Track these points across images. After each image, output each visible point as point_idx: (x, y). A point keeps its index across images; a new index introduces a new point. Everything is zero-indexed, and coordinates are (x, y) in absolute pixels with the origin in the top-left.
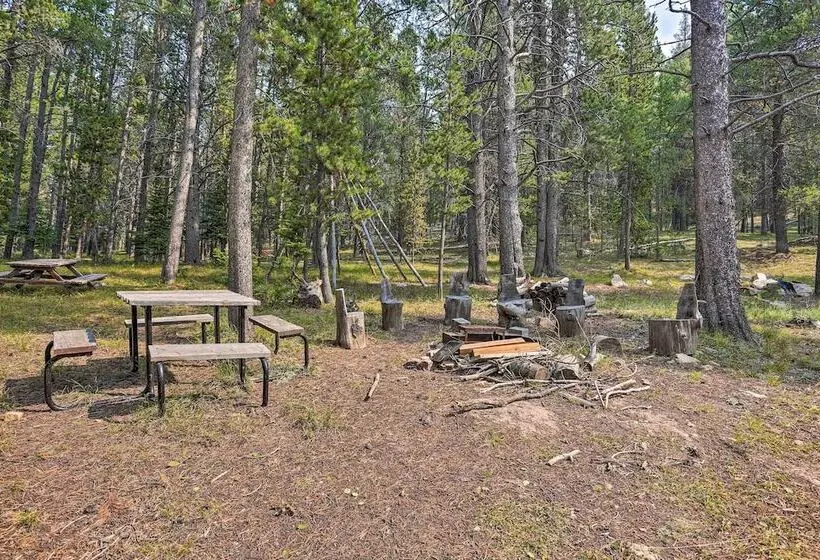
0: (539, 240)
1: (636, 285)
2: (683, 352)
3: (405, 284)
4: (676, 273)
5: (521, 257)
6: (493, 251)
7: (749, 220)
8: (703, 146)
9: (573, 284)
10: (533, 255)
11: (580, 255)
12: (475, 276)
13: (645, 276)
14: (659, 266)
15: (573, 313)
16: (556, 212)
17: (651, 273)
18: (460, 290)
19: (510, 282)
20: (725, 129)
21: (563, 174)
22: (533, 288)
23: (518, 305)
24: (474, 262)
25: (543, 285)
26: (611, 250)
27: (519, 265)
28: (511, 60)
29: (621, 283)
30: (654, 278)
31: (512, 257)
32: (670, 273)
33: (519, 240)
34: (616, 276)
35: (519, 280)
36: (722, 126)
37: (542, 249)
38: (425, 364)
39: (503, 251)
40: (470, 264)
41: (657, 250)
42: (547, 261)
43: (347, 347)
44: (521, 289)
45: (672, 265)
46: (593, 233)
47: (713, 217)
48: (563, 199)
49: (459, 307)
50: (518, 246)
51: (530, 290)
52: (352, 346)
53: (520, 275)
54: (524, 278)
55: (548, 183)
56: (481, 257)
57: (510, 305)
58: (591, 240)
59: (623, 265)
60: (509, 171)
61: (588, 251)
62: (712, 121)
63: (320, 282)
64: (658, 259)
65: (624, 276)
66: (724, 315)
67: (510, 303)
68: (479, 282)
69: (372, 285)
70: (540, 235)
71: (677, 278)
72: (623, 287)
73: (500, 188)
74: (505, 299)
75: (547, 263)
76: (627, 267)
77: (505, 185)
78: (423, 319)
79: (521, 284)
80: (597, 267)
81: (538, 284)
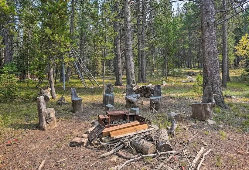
0: (139, 70)
1: (170, 84)
2: (209, 118)
3: (93, 87)
4: (180, 80)
5: (134, 76)
6: (125, 74)
7: (195, 65)
8: (206, 30)
9: (157, 87)
10: (137, 75)
11: (151, 75)
12: (118, 83)
13: (172, 81)
14: (175, 78)
15: (157, 100)
16: (144, 61)
17: (173, 80)
18: (110, 91)
19: (130, 87)
20: (214, 23)
21: (147, 48)
22: (139, 88)
23: (134, 97)
24: (118, 78)
25: (143, 87)
26: (160, 74)
27: (134, 79)
28: (129, 3)
29: (166, 84)
30: (174, 82)
31: (131, 76)
32: (178, 80)
33: (133, 70)
34: (164, 82)
35: (134, 85)
36: (213, 21)
37: (141, 73)
38: (82, 143)
39: (127, 74)
40: (116, 79)
41: (174, 73)
42: (142, 77)
43: (43, 129)
44: (135, 89)
45: (179, 78)
46: (155, 68)
47: (211, 58)
48: (147, 57)
49: (109, 99)
50: (133, 72)
51: (138, 89)
52: (46, 128)
53: (134, 83)
54: (136, 84)
55: (142, 51)
56: (120, 77)
57: (131, 97)
58: (154, 70)
59: (165, 78)
60: (129, 44)
61: (153, 74)
62: (209, 19)
63: (50, 90)
64: (174, 76)
65: (166, 82)
66: (216, 99)
67: (131, 96)
68: (119, 85)
69: (80, 88)
70: (140, 69)
71: (181, 82)
72: (166, 85)
73: (126, 50)
74: (129, 94)
75: (142, 78)
76: (166, 79)
77: (127, 49)
78: (94, 105)
79: (134, 87)
80: (157, 79)
81: (141, 86)
